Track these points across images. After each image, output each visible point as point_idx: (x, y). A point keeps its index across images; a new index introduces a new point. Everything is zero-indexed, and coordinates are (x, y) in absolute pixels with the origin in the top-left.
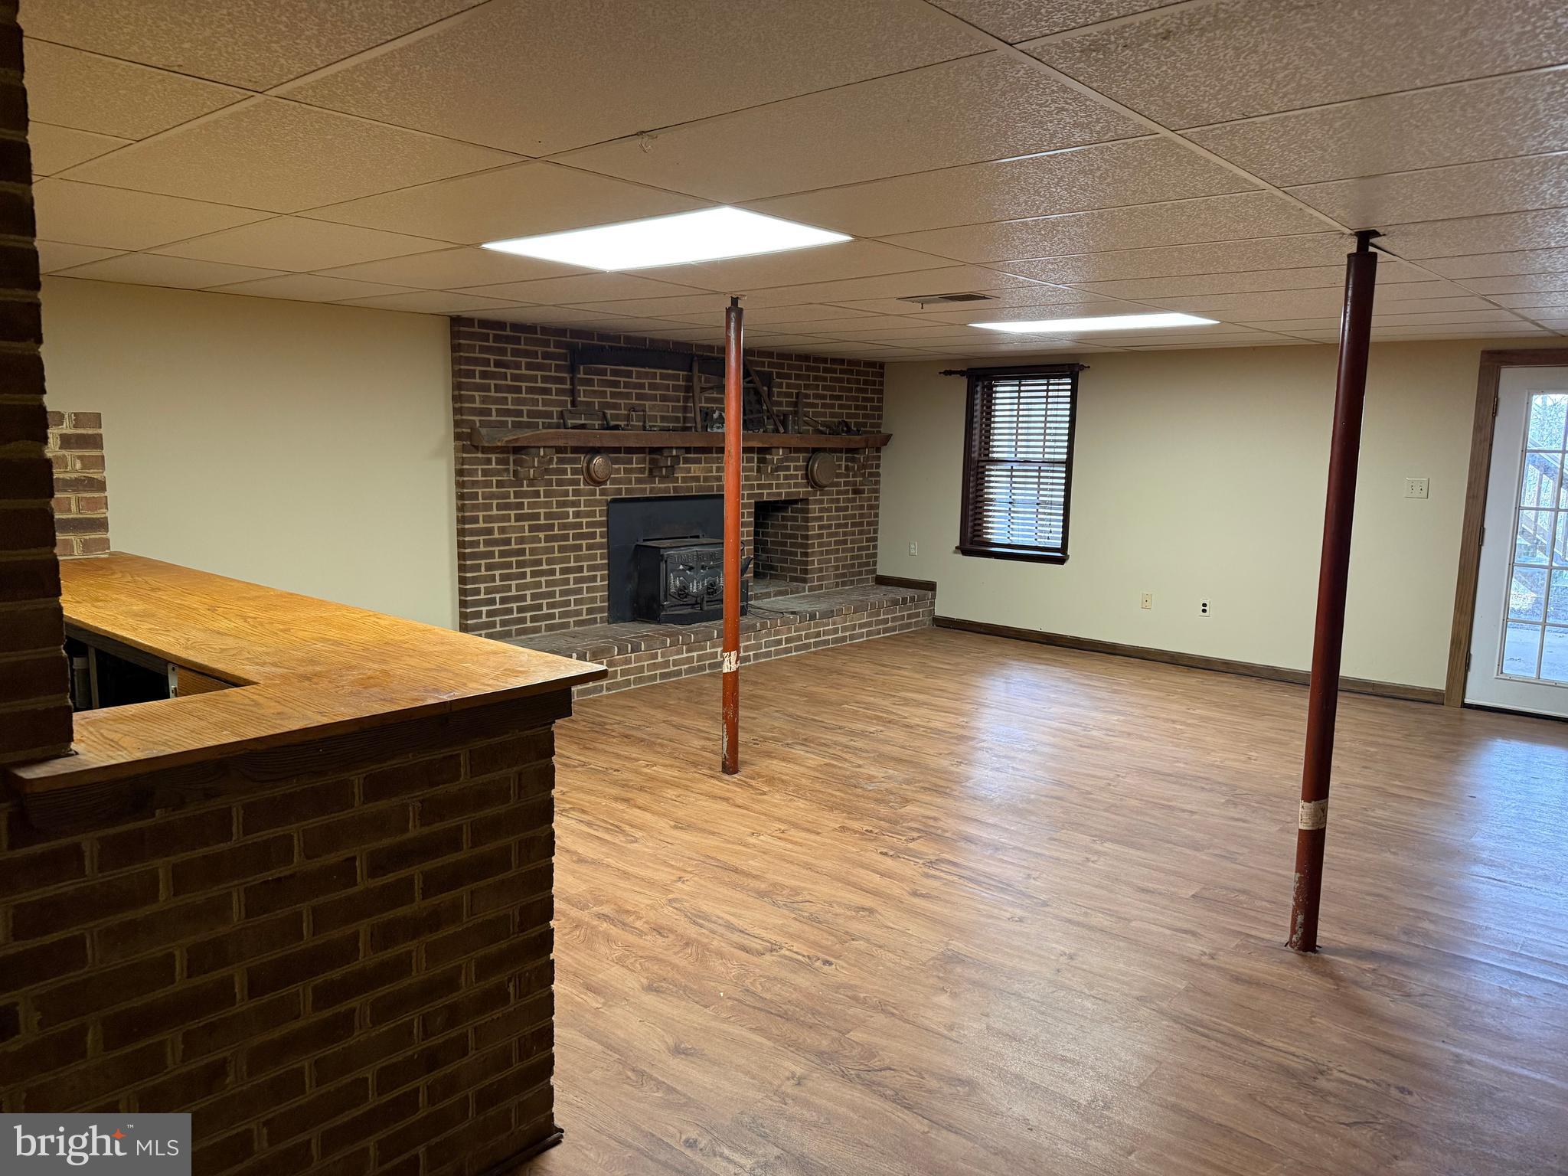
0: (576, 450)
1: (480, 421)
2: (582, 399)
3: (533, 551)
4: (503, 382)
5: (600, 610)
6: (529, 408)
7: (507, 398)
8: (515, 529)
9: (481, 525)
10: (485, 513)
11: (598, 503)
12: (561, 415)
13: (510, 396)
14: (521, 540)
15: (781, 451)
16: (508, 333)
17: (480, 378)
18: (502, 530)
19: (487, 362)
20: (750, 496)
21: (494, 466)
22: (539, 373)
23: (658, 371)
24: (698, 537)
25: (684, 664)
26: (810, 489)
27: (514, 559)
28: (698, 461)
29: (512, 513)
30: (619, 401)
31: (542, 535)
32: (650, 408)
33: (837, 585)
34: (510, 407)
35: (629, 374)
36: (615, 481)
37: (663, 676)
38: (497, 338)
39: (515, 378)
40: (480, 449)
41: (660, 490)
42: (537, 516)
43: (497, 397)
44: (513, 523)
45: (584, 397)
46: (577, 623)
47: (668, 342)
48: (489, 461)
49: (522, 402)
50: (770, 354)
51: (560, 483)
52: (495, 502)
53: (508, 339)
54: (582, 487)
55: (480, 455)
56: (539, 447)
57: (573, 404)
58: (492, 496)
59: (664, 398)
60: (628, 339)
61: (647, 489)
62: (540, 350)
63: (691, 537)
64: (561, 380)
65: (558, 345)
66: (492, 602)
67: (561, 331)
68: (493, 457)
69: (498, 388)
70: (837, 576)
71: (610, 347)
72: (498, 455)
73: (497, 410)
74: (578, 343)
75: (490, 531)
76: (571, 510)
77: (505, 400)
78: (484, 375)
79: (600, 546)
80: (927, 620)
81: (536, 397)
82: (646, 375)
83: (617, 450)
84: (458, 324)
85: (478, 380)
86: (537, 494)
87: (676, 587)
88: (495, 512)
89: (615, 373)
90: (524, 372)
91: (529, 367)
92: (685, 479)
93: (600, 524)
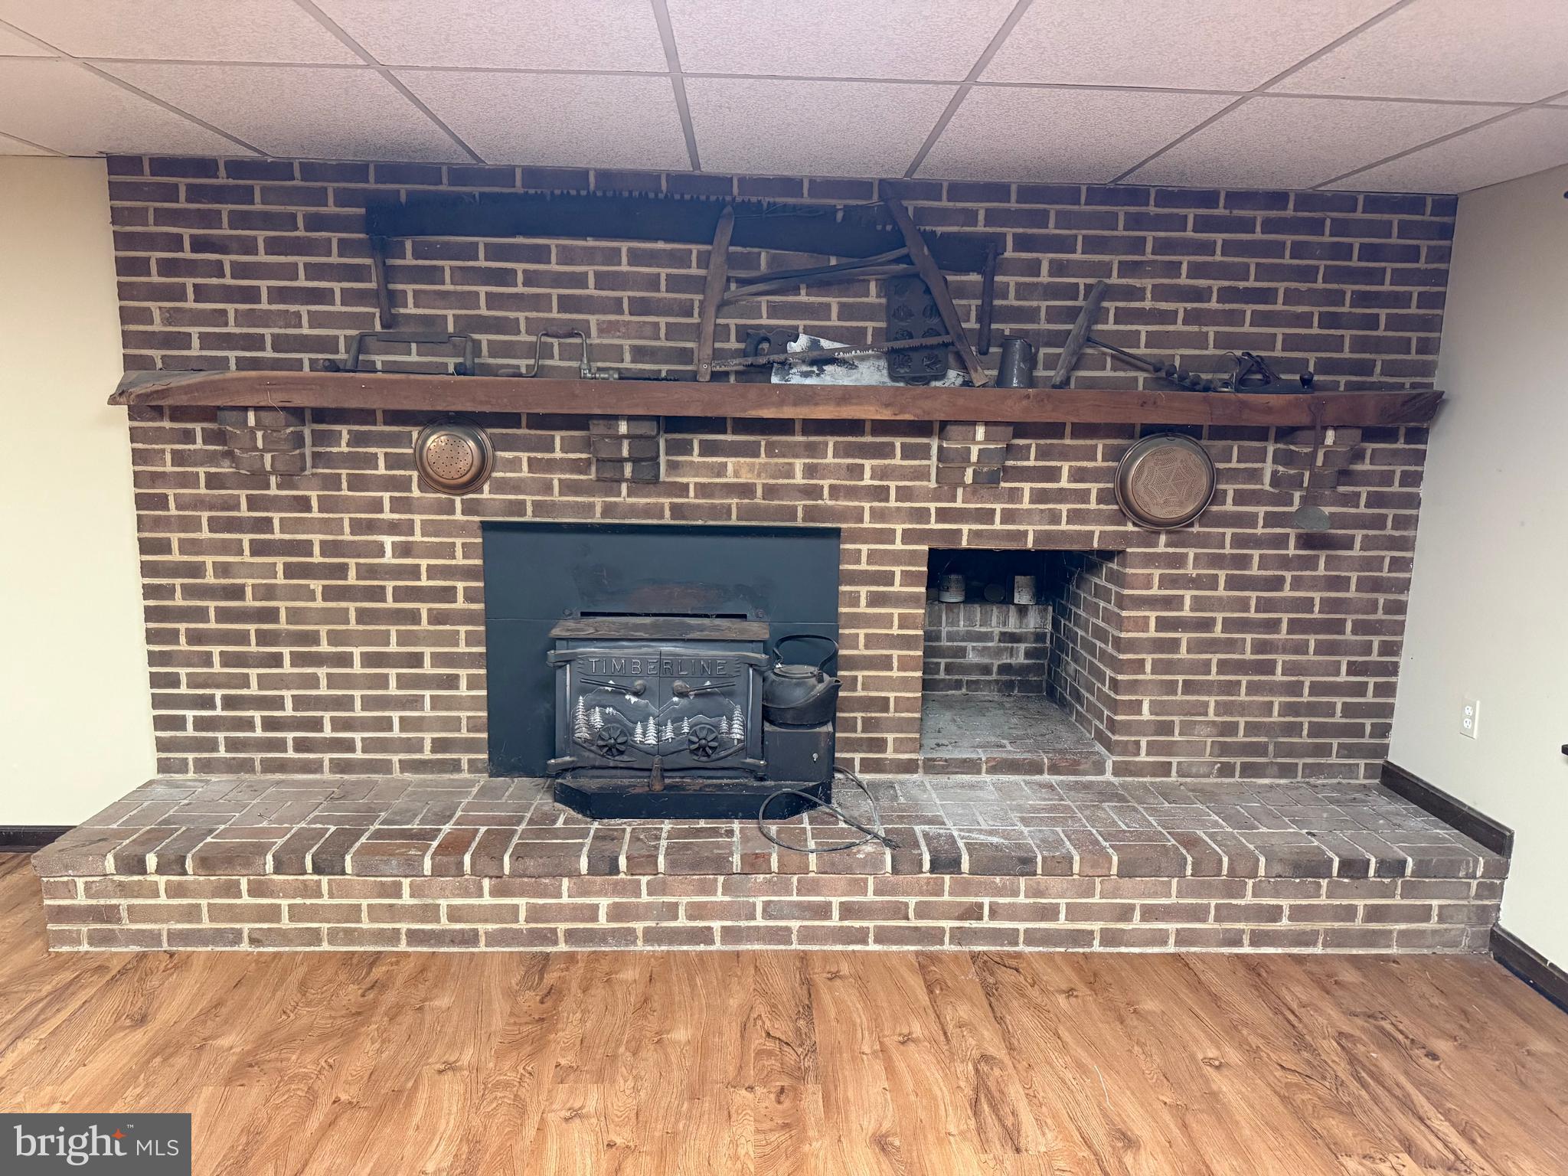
0: (396, 417)
1: (163, 357)
2: (411, 310)
3: (296, 615)
4: (214, 281)
5: (469, 746)
6: (277, 331)
7: (224, 312)
9: (176, 556)
10: (183, 535)
11: (462, 529)
12: (360, 345)
13: (231, 308)
14: (267, 592)
16: (222, 180)
17: (160, 274)
18: (223, 570)
19: (176, 243)
20: (909, 536)
21: (199, 444)
22: (301, 260)
23: (625, 246)
26: (1130, 527)
27: (252, 627)
28: (752, 451)
29: (246, 538)
30: (512, 315)
31: (317, 585)
32: (601, 331)
34: (232, 329)
35: (540, 255)
36: (501, 486)
38: (194, 193)
39: (240, 270)
40: (167, 412)
41: (633, 510)
42: (305, 548)
43: (203, 311)
44: (247, 558)
45: (416, 306)
46: (405, 766)
48: (188, 437)
49: (265, 319)
51: (356, 483)
52: (205, 515)
53: (220, 194)
54: (416, 493)
55: (167, 424)
56: (246, 409)
57: (389, 322)
58: (199, 503)
59: (641, 307)
61: (596, 508)
62: (300, 211)
64: (355, 273)
65: (343, 199)
67: (358, 171)
68: (198, 428)
69: (201, 293)
71: (482, 194)
72: (206, 425)
73: (202, 336)
74: (398, 191)
76: (388, 541)
77: (221, 317)
78: (168, 267)
79: (466, 618)
80: (1465, 937)
81: (293, 308)
82: (589, 256)
83: (510, 420)
84: (119, 164)
85: (155, 279)
86: (304, 504)
88: (205, 534)
89: (494, 253)
90: (262, 257)
91: (273, 246)
92: (703, 490)
93: (467, 573)
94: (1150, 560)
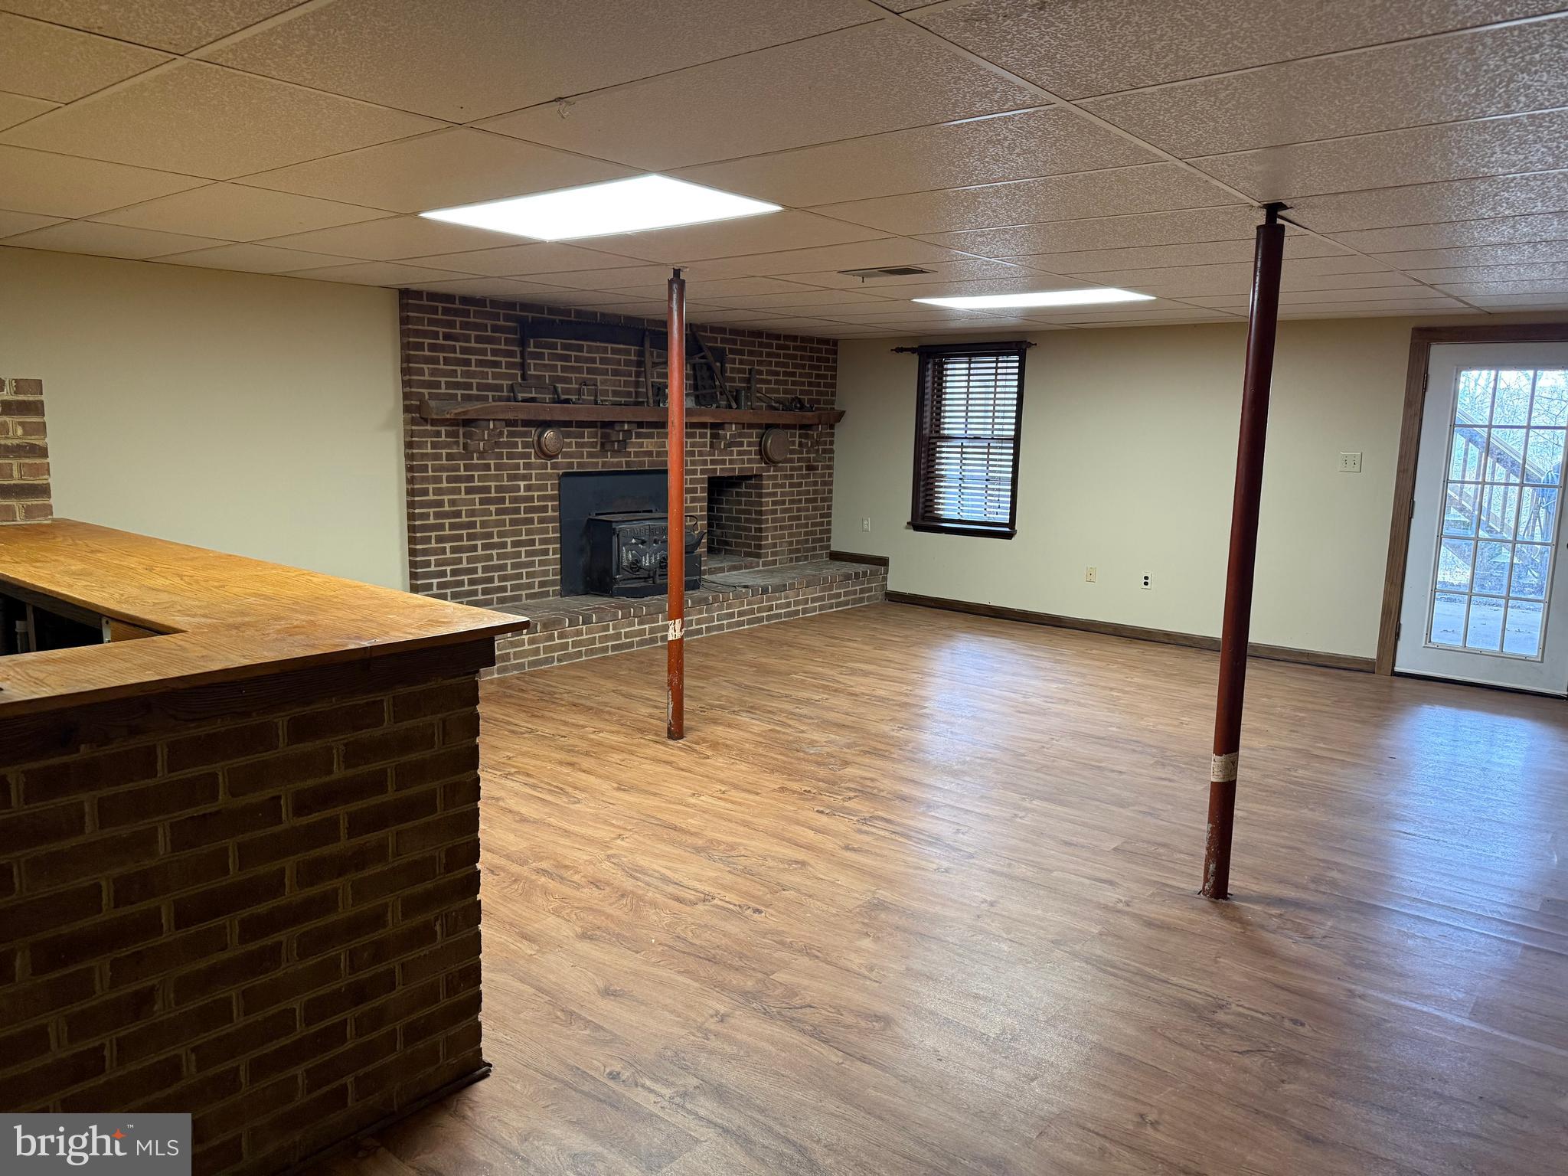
0: (527, 423)
1: (429, 393)
2: (532, 372)
3: (484, 524)
4: (452, 355)
5: (553, 583)
6: (478, 381)
7: (456, 371)
8: (465, 502)
9: (431, 497)
10: (434, 486)
11: (549, 477)
12: (511, 388)
13: (459, 369)
14: (472, 513)
15: (734, 426)
16: (457, 306)
17: (429, 351)
18: (452, 503)
19: (436, 335)
20: (703, 472)
21: (443, 438)
22: (489, 346)
23: (609, 346)
24: (651, 511)
25: (636, 637)
26: (763, 465)
27: (464, 532)
28: (650, 436)
29: (463, 485)
30: (569, 375)
31: (493, 508)
32: (602, 383)
33: (791, 560)
34: (459, 379)
35: (580, 348)
36: (566, 455)
37: (615, 648)
38: (446, 311)
39: (464, 351)
40: (429, 421)
41: (613, 464)
42: (487, 489)
43: (446, 370)
44: (463, 496)
45: (535, 370)
46: (528, 596)
47: (618, 317)
48: (438, 434)
49: (472, 375)
50: (722, 330)
51: (510, 456)
52: (445, 475)
53: (456, 312)
54: (533, 460)
55: (429, 428)
56: (489, 420)
57: (524, 377)
58: (442, 469)
59: (616, 373)
60: (578, 313)
61: (599, 464)
62: (489, 323)
63: (644, 512)
64: (511, 354)
65: (507, 318)
66: (443, 574)
67: (510, 305)
68: (443, 429)
69: (446, 361)
70: (791, 552)
71: (560, 320)
72: (448, 428)
73: (446, 382)
74: (528, 316)
75: (440, 504)
76: (522, 484)
77: (454, 373)
78: (433, 348)
79: (551, 520)
80: (880, 594)
81: (486, 370)
82: (598, 350)
83: (568, 424)
84: (406, 296)
85: (427, 353)
86: (487, 467)
87: (628, 560)
88: (445, 485)
89: (565, 347)
90: (473, 345)
91: (478, 339)
92: (637, 454)
93: (551, 498)
94: (770, 478)
